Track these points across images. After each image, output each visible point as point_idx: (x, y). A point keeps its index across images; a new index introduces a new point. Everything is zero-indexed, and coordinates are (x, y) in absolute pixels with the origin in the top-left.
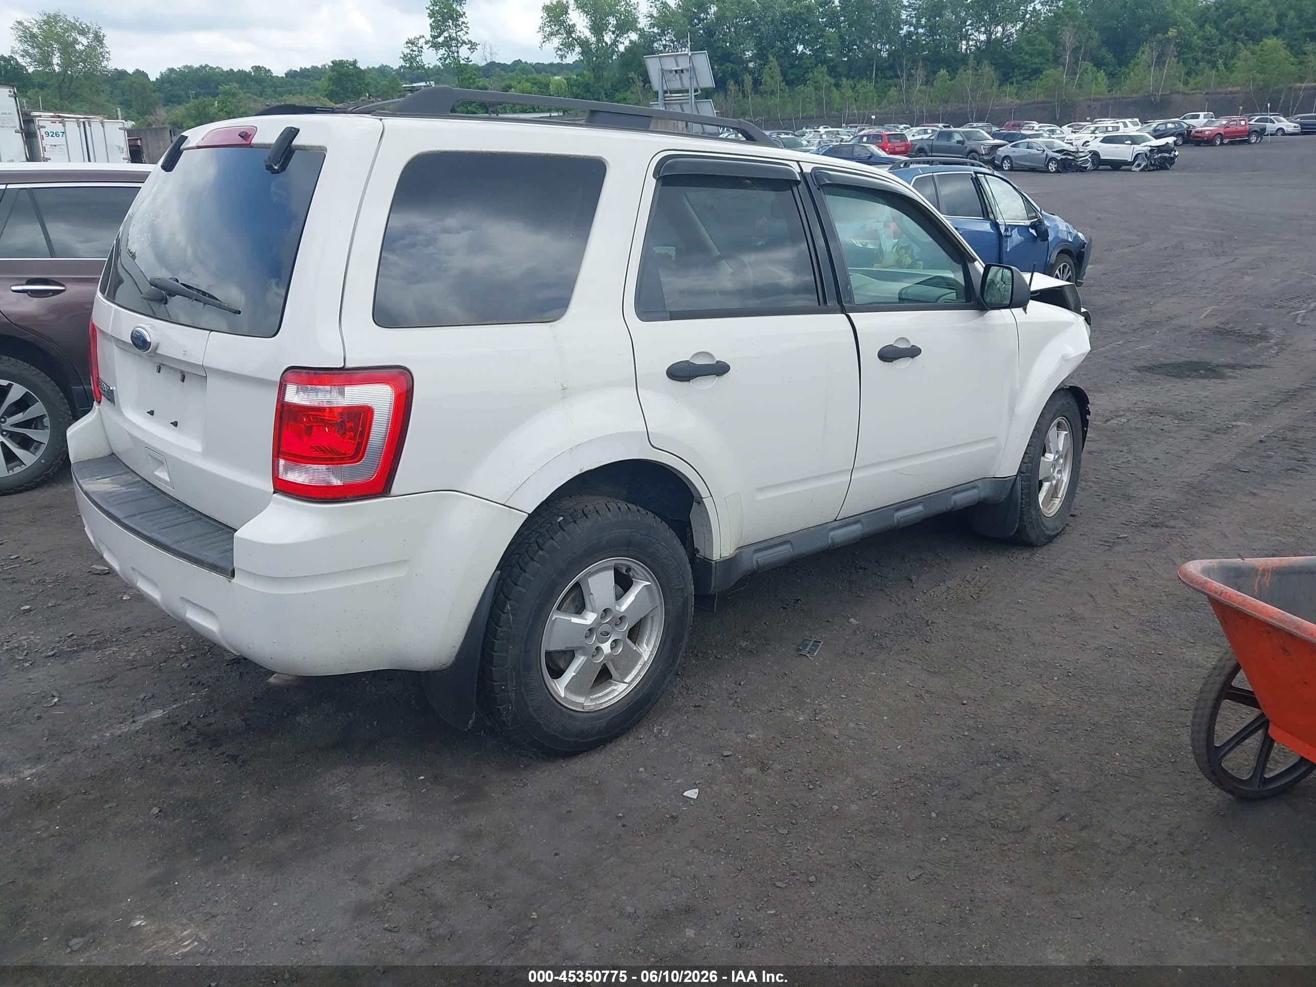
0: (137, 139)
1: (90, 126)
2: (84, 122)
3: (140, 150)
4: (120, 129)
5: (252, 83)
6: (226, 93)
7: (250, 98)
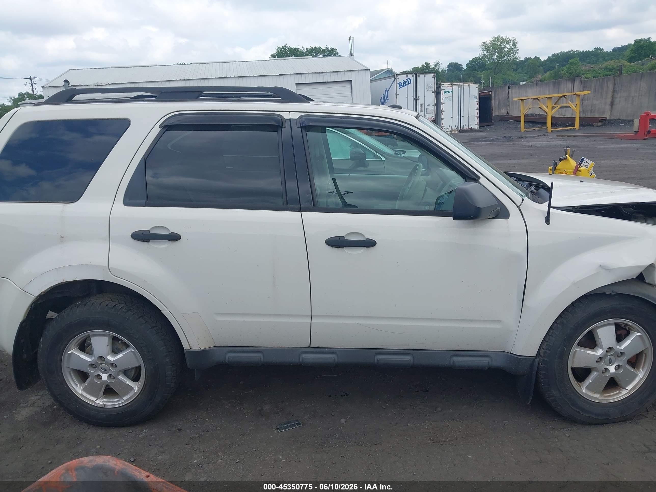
0: (490, 92)
1: (463, 87)
2: (461, 86)
3: (490, 97)
4: (476, 88)
5: (593, 56)
6: (571, 63)
7: (583, 64)
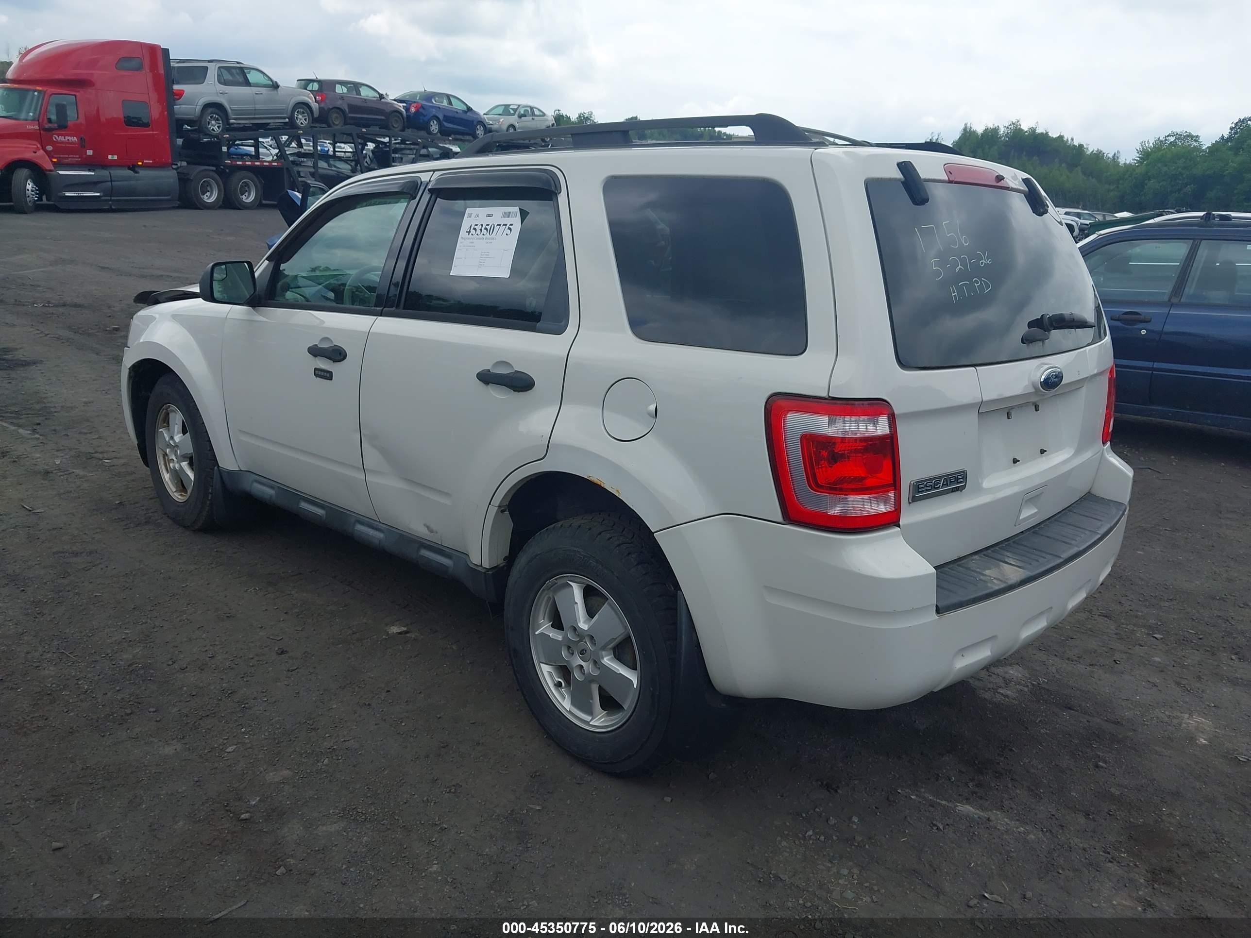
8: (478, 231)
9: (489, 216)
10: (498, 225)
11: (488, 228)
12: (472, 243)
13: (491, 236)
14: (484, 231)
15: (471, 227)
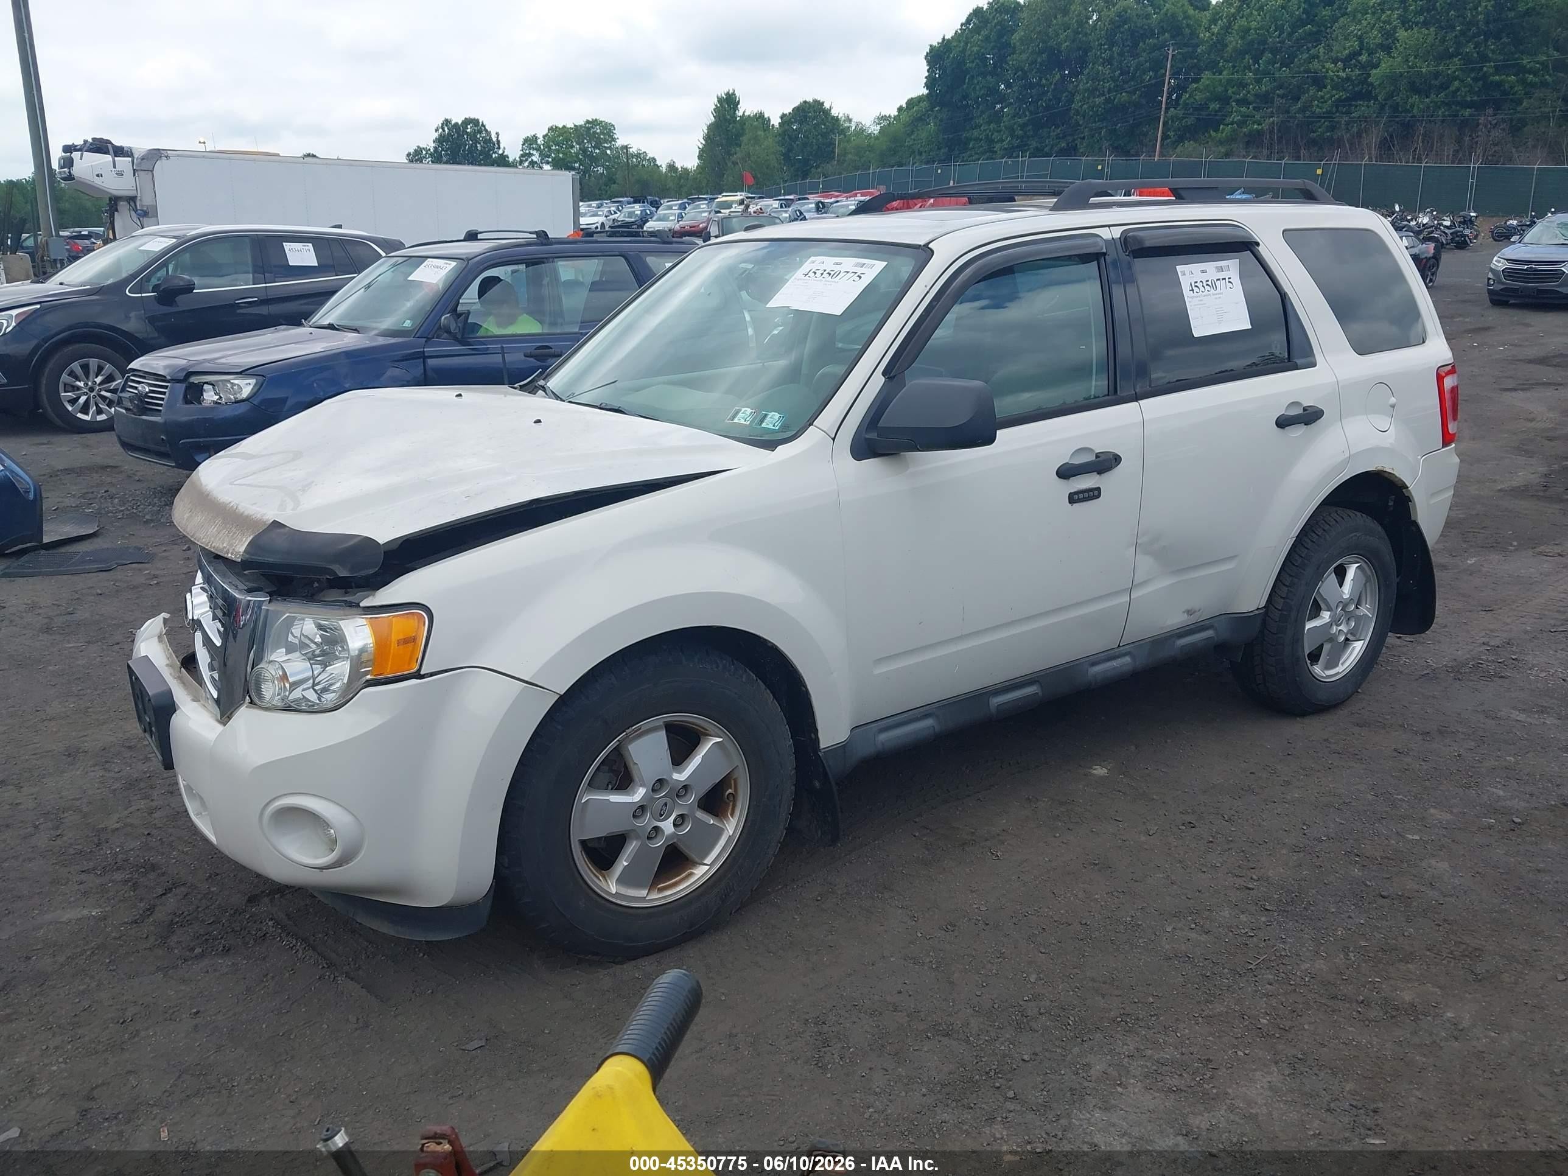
8: (1202, 289)
9: (1203, 272)
10: (1218, 280)
11: (1209, 283)
12: (1201, 300)
13: (1216, 292)
14: (1207, 288)
15: (1191, 284)
